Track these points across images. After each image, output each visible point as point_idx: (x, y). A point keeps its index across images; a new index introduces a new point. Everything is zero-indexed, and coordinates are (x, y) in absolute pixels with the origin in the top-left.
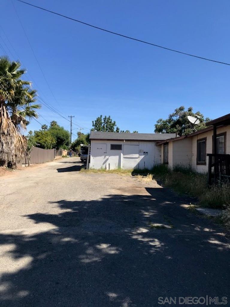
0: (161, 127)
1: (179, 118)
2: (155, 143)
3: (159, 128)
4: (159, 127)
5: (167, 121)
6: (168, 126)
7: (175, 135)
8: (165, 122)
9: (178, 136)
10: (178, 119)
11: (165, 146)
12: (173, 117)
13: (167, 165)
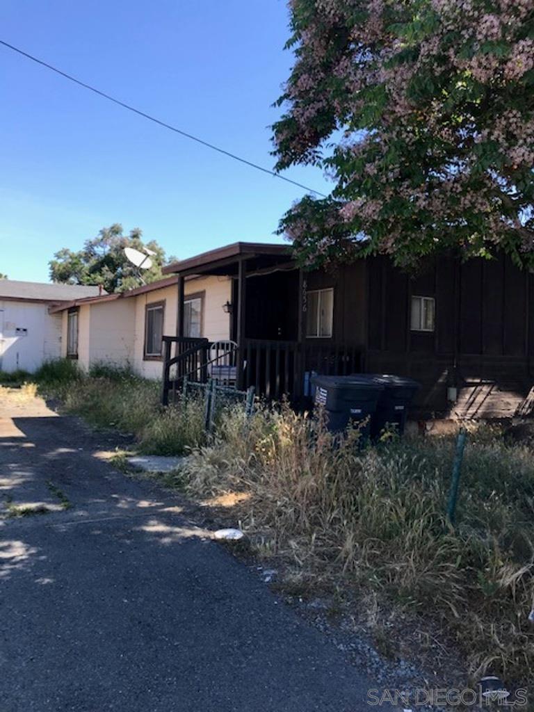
0: (64, 268)
1: (110, 250)
2: (47, 307)
3: (60, 272)
4: (61, 268)
5: (80, 256)
6: (82, 268)
7: (98, 290)
8: (76, 258)
9: (104, 292)
10: (106, 254)
11: (71, 315)
12: (95, 248)
13: (75, 361)
